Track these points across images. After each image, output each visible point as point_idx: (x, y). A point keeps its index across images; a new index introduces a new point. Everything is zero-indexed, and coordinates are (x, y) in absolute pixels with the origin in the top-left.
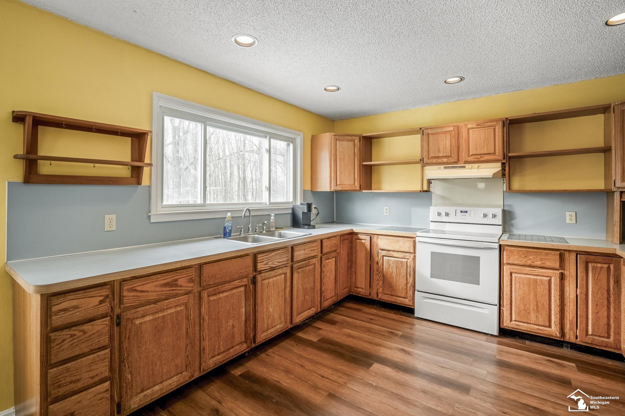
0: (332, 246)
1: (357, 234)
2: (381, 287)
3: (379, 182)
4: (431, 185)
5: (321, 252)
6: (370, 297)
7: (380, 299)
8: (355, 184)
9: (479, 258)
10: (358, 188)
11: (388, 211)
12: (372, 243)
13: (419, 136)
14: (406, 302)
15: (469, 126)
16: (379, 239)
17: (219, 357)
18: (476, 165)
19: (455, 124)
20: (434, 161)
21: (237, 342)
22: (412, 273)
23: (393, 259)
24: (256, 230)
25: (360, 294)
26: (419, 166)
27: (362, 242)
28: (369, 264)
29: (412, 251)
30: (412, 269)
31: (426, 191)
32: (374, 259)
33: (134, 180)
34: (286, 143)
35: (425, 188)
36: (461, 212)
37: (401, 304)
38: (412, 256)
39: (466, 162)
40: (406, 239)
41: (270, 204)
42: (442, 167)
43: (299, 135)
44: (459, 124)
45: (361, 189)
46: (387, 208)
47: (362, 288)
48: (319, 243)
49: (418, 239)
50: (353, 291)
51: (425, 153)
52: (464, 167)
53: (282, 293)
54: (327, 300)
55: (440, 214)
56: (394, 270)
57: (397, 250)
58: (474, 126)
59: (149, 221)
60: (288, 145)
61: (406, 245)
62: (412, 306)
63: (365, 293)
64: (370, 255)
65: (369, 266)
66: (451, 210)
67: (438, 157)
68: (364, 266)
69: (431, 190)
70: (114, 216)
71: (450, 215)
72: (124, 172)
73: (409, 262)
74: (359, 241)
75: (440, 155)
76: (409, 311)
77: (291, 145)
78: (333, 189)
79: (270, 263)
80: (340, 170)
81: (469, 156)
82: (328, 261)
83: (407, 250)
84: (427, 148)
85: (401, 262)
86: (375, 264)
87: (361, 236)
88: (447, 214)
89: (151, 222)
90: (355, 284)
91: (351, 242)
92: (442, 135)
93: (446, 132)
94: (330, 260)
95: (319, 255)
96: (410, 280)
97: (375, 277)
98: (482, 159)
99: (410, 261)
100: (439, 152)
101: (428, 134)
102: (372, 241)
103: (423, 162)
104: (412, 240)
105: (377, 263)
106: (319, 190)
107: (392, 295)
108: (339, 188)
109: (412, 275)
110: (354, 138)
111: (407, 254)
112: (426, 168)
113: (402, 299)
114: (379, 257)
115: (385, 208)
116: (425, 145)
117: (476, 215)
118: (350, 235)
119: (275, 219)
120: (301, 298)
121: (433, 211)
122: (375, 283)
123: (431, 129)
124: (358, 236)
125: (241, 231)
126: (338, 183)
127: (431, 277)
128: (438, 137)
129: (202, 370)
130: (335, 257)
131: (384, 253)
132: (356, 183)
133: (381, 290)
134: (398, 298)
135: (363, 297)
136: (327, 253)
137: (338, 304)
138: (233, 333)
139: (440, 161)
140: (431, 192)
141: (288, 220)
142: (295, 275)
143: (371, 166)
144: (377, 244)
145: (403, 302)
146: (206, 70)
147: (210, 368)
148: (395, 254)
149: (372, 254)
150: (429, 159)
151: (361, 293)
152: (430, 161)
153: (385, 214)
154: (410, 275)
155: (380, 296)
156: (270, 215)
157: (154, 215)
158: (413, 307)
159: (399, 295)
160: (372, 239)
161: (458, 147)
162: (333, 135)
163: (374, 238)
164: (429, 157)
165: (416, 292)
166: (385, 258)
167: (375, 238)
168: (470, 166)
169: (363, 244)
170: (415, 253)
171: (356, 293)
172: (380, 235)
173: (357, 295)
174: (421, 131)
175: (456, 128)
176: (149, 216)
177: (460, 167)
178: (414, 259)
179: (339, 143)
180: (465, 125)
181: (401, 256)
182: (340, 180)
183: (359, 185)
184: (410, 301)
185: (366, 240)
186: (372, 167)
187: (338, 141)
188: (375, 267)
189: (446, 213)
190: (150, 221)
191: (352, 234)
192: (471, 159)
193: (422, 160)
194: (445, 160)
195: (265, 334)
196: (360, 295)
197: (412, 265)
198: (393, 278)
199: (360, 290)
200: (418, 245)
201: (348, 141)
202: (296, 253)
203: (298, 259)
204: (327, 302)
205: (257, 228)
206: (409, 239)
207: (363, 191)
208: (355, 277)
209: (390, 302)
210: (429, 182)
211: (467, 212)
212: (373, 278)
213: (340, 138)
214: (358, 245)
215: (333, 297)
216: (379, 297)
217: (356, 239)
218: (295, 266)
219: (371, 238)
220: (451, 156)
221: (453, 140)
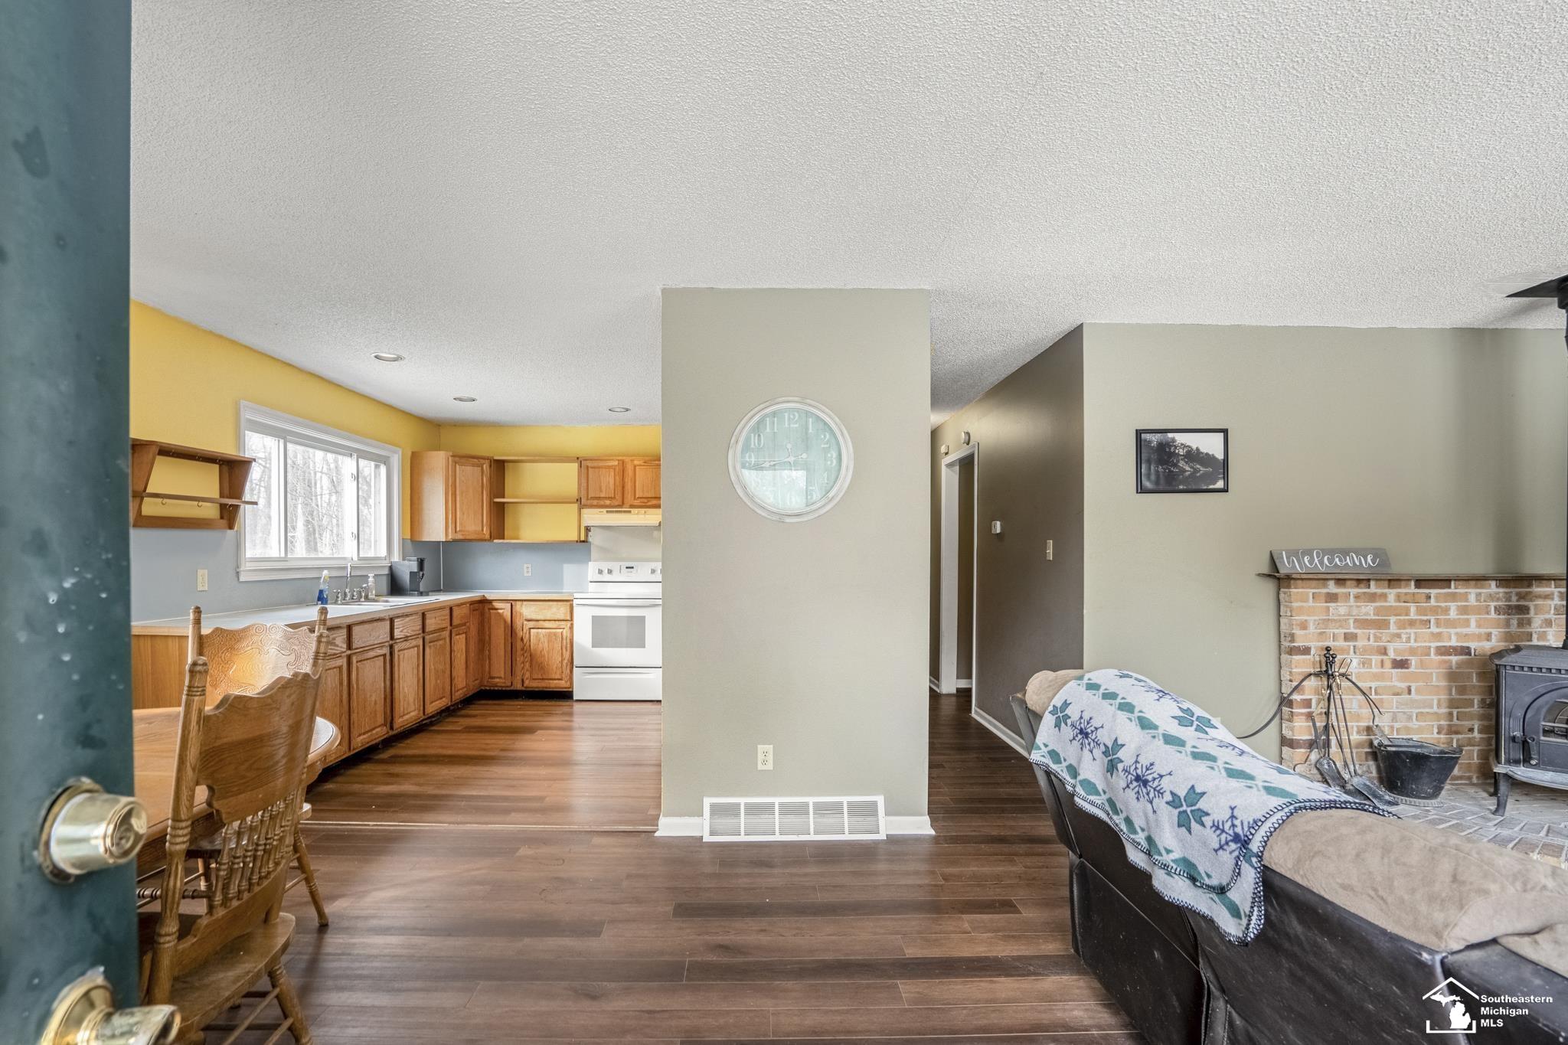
0: (462, 617)
1: (490, 602)
2: (527, 670)
3: (517, 528)
4: (590, 534)
5: (451, 625)
6: (512, 688)
7: (526, 687)
8: (483, 530)
9: (644, 617)
10: (487, 536)
11: (530, 570)
12: (514, 613)
13: (575, 465)
14: (561, 685)
15: (636, 462)
16: (524, 606)
17: (365, 736)
18: (643, 510)
19: (620, 458)
20: (595, 502)
21: (379, 724)
22: (569, 646)
23: (544, 630)
24: (353, 596)
25: (496, 686)
26: (575, 506)
27: (499, 613)
28: (510, 641)
29: (569, 618)
30: (568, 641)
31: (583, 541)
32: (516, 634)
33: (224, 522)
34: (373, 464)
35: (583, 538)
36: (627, 568)
37: (556, 688)
38: (569, 624)
39: (632, 506)
40: (560, 603)
41: (360, 559)
42: (605, 510)
43: (395, 452)
44: (624, 458)
45: (492, 538)
46: (530, 566)
47: (500, 678)
48: (447, 612)
49: (575, 602)
50: (486, 683)
51: (583, 493)
52: (630, 512)
53: (415, 671)
54: (458, 690)
55: (602, 571)
56: (546, 644)
57: (548, 618)
58: (641, 463)
59: (236, 579)
60: (377, 467)
61: (561, 611)
62: (569, 688)
63: (505, 683)
64: (511, 630)
65: (510, 645)
66: (615, 566)
67: (599, 498)
68: (502, 646)
69: (590, 539)
70: (206, 571)
71: (614, 573)
72: (210, 511)
73: (565, 634)
74: (494, 611)
75: (603, 495)
76: (566, 695)
77: (383, 469)
78: (450, 537)
79: (405, 631)
80: (461, 510)
81: (635, 499)
82: (458, 637)
83: (562, 618)
84: (585, 485)
85: (555, 634)
86: (519, 641)
87: (496, 605)
88: (610, 572)
89: (241, 580)
90: (489, 673)
91: (482, 614)
92: (604, 470)
93: (609, 467)
94: (461, 636)
95: (449, 628)
96: (567, 655)
97: (519, 659)
98: (650, 503)
99: (566, 632)
100: (601, 491)
101: (588, 467)
102: (514, 611)
103: (582, 502)
104: (569, 603)
105: (522, 639)
106: (426, 538)
107: (543, 679)
108: (459, 536)
109: (569, 648)
110: (482, 461)
111: (563, 623)
112: (585, 511)
113: (557, 681)
114: (525, 630)
115: (525, 565)
116: (584, 481)
117: (643, 571)
118: (481, 605)
119: (375, 582)
120: (433, 682)
121: (592, 569)
122: (519, 667)
123: (591, 460)
124: (493, 605)
125: (338, 597)
126: (458, 529)
127: (592, 647)
128: (599, 472)
129: (352, 748)
130: (466, 633)
131: (531, 624)
132: (485, 529)
133: (528, 675)
134: (551, 681)
135: (502, 690)
136: (457, 626)
137: (468, 701)
138: (375, 711)
139: (602, 503)
140: (590, 543)
141: (384, 585)
142: (427, 650)
143: (504, 503)
144: (521, 614)
145: (558, 686)
146: (273, 355)
147: (357, 748)
148: (547, 624)
149: (514, 627)
150: (588, 499)
151: (499, 685)
152: (589, 502)
153: (526, 575)
154: (566, 650)
155: (527, 683)
156: (367, 577)
157: (243, 571)
158: (570, 690)
159: (553, 676)
160: (514, 607)
161: (623, 487)
162: (452, 456)
163: (516, 605)
164: (588, 496)
165: (575, 669)
166: (532, 630)
167: (518, 606)
168: (635, 511)
169: (500, 615)
170: (572, 620)
171: (490, 687)
172: (525, 600)
173: (492, 688)
174: (580, 460)
175: (621, 462)
176: (238, 573)
177: (625, 512)
178: (571, 628)
179: (460, 470)
180: (632, 461)
181: (555, 626)
182: (461, 524)
183: (489, 532)
184: (566, 682)
185: (504, 610)
186: (506, 505)
187: (458, 466)
188: (519, 645)
189: (608, 570)
190: (238, 579)
191: (484, 602)
192: (637, 502)
193: (579, 500)
194: (608, 502)
195: (401, 720)
196: (496, 689)
197: (569, 636)
198: (544, 656)
199: (498, 680)
200: (576, 609)
201: (473, 465)
202: (428, 622)
203: (430, 630)
204: (459, 693)
205: (355, 593)
206: (565, 603)
207: (495, 541)
208: (490, 662)
209: (541, 689)
210: (588, 529)
211: (632, 568)
212: (516, 660)
213: (463, 460)
214: (493, 617)
215: (463, 688)
216: (525, 685)
217: (489, 609)
218: (427, 638)
219: (512, 605)
220: (615, 498)
221: (617, 478)
